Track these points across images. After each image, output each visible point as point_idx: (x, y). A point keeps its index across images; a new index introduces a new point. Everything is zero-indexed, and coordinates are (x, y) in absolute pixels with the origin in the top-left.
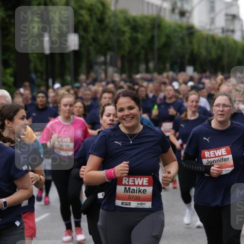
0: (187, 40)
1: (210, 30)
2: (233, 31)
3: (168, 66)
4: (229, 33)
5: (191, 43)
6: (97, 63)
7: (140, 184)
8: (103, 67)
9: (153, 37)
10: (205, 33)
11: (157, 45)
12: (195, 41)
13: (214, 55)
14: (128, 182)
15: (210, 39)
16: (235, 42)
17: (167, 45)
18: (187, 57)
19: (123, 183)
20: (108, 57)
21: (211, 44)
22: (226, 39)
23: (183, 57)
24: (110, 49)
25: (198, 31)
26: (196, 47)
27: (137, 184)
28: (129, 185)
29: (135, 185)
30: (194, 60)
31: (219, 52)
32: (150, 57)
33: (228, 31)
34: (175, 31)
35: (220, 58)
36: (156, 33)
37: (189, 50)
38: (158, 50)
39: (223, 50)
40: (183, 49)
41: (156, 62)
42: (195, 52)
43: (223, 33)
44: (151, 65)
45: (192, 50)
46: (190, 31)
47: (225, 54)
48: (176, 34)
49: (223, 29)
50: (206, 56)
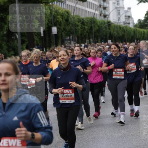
0: (108, 27)
1: (118, 23)
2: (129, 23)
3: (99, 40)
4: (127, 24)
5: (109, 29)
6: (66, 40)
8: (69, 42)
9: (91, 27)
10: (116, 24)
11: (94, 30)
12: (111, 28)
13: (120, 34)
15: (118, 27)
16: (130, 28)
17: (98, 31)
18: (108, 36)
19: (115, 71)
20: (71, 37)
21: (119, 29)
22: (126, 27)
23: (106, 36)
24: (72, 33)
26: (112, 31)
30: (111, 37)
31: (123, 33)
35: (123, 36)
36: (93, 25)
37: (109, 33)
38: (94, 32)
39: (125, 32)
40: (106, 32)
41: (94, 38)
42: (111, 33)
43: (124, 24)
44: (91, 40)
45: (110, 32)
46: (109, 24)
47: (126, 34)
48: (102, 25)
49: (124, 22)
50: (117, 35)
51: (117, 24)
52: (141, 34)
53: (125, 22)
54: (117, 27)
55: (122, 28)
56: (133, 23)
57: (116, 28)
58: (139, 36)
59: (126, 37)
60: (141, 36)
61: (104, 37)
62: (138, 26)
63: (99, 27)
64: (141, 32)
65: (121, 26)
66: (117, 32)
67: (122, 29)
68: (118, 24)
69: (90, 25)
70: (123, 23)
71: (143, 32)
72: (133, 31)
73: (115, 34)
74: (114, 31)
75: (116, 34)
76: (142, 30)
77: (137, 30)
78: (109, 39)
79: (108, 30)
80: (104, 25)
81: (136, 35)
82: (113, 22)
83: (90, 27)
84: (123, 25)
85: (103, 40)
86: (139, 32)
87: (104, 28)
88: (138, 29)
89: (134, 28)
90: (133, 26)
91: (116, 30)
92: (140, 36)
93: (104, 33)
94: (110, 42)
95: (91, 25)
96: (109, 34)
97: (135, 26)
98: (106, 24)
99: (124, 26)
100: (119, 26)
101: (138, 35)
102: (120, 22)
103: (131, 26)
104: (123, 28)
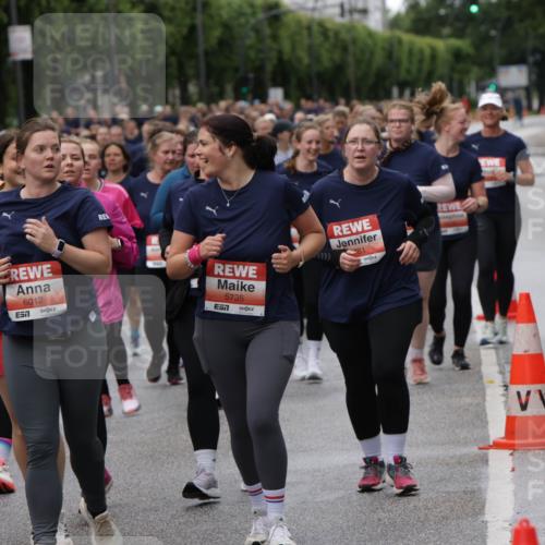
0: (267, 31)
1: (314, 9)
2: (364, 12)
3: (229, 88)
4: (356, 16)
5: (275, 37)
7: (244, 275)
9: (193, 29)
10: (305, 15)
12: (284, 33)
13: (327, 59)
14: (224, 271)
15: (315, 28)
16: (371, 34)
17: (225, 44)
18: (269, 67)
19: (216, 273)
21: (318, 39)
22: (351, 28)
23: (260, 69)
25: (289, 12)
26: (286, 46)
28: (224, 277)
29: (234, 277)
30: (284, 75)
31: (337, 56)
32: (190, 72)
33: (352, 11)
34: (241, 14)
35: (339, 69)
36: (199, 19)
37: (274, 55)
38: (207, 54)
39: (345, 49)
40: (260, 51)
41: (203, 79)
42: (286, 57)
43: (342, 15)
44: (192, 89)
45: (280, 52)
46: (274, 12)
47: (351, 59)
48: (243, 20)
49: (342, 6)
50: (309, 66)
51: (309, 14)
52: (421, 61)
53: (347, 7)
54: (309, 28)
55: (331, 34)
56: (385, 11)
57: (305, 32)
58: (408, 71)
59: (351, 73)
60: (420, 70)
61: (251, 76)
62: (407, 23)
63: (226, 26)
64: (421, 52)
65: (329, 25)
66: (311, 49)
67: (332, 40)
68: (317, 15)
69: (188, 21)
70: (337, 10)
71: (427, 52)
72: (383, 49)
73: (299, 60)
74: (294, 48)
75: (306, 61)
76: (424, 42)
77: (400, 42)
78: (276, 84)
79: (268, 42)
80: (252, 21)
81: (398, 65)
82: (293, 7)
83: (185, 31)
84: (339, 20)
85: (244, 90)
86: (411, 52)
87: (252, 34)
88: (407, 38)
89: (387, 34)
90: (384, 25)
91: (306, 41)
92: (414, 69)
93: (252, 54)
94: (276, 94)
95: (193, 18)
96: (275, 61)
97: (395, 23)
98: (261, 16)
99: (343, 25)
100: (321, 24)
101: (405, 63)
102: (325, 7)
103: (375, 22)
104: (337, 34)
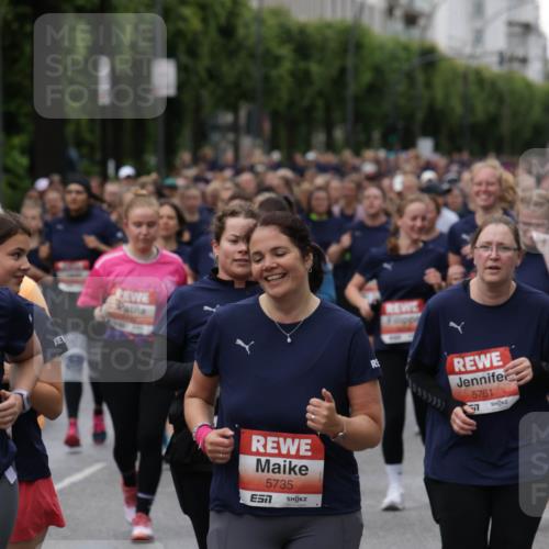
1: (472, 57)
2: (524, 61)
3: (376, 135)
4: (516, 66)
5: (429, 85)
6: (217, 128)
7: (293, 452)
8: (231, 136)
9: (343, 71)
10: (461, 63)
11: (352, 89)
12: (438, 81)
13: (481, 111)
14: (265, 446)
15: (472, 78)
16: (529, 85)
17: (375, 90)
18: (420, 116)
19: (254, 449)
20: (243, 114)
21: (473, 89)
22: (509, 78)
23: (410, 118)
24: (247, 96)
25: (444, 59)
26: (439, 94)
27: (284, 451)
28: (265, 454)
29: (280, 455)
30: (435, 124)
31: (492, 107)
32: (337, 116)
33: (512, 59)
34: (394, 58)
35: (494, 121)
36: (350, 62)
38: (356, 99)
39: (501, 100)
40: (411, 99)
41: (349, 126)
43: (501, 63)
44: (339, 134)
45: (432, 100)
46: (428, 58)
47: (506, 112)
48: (395, 65)
49: (501, 55)
50: (462, 117)
51: (466, 61)
53: (506, 56)
54: (465, 77)
55: (487, 85)
57: (460, 82)
59: (506, 127)
61: (400, 124)
63: (378, 70)
65: (486, 75)
67: (488, 90)
68: (474, 63)
69: (338, 63)
70: (496, 59)
73: (452, 109)
74: (447, 97)
75: (459, 110)
78: (426, 134)
79: (422, 89)
80: (406, 66)
83: (334, 72)
84: (497, 69)
87: (404, 80)
90: (544, 76)
93: (402, 102)
94: (425, 146)
95: (344, 60)
96: (425, 110)
98: (415, 61)
99: (501, 75)
100: (478, 73)
102: (484, 54)
103: (534, 72)
104: (493, 83)
